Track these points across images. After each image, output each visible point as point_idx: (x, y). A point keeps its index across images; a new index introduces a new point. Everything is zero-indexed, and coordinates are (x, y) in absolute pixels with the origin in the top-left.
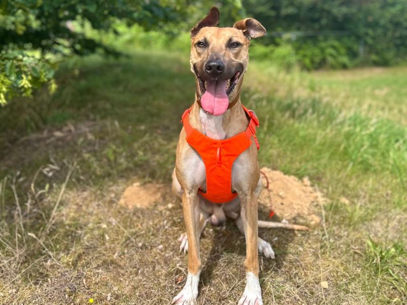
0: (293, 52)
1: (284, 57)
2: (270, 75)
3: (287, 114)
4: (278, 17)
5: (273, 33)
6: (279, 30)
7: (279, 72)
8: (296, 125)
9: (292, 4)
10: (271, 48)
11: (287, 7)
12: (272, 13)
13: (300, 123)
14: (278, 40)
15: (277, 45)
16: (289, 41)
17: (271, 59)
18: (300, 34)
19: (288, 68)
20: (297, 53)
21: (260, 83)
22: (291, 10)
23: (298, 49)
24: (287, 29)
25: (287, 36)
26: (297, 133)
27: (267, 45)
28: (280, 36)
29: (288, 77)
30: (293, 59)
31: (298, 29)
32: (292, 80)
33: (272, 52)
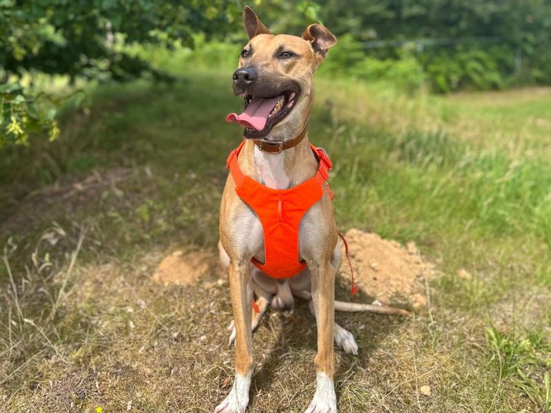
0: (419, 68)
1: (405, 76)
2: (384, 100)
4: (398, 19)
5: (392, 42)
6: (401, 37)
7: (397, 96)
8: (408, 170)
10: (389, 62)
11: (411, 5)
12: (391, 15)
13: (412, 167)
14: (398, 52)
15: (397, 57)
17: (387, 78)
18: (428, 42)
19: (411, 89)
20: (426, 70)
21: (371, 112)
22: (417, 10)
23: (426, 65)
24: (412, 36)
25: (409, 45)
26: (407, 180)
27: (383, 59)
28: (400, 45)
29: (411, 104)
30: (420, 78)
31: (427, 35)
32: (416, 108)
33: (388, 68)
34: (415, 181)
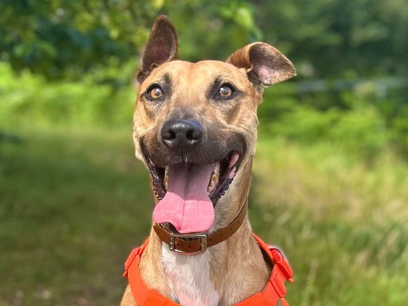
0: (380, 122)
1: (360, 135)
2: (331, 174)
3: (361, 257)
4: (345, 48)
5: (337, 83)
6: (350, 75)
8: (383, 280)
9: (375, 18)
10: (332, 114)
11: (364, 25)
12: (334, 39)
13: (390, 276)
14: (347, 98)
15: (345, 107)
16: (371, 99)
17: (333, 140)
18: (394, 82)
19: (370, 156)
20: (389, 125)
21: (311, 192)
22: (373, 32)
23: (390, 117)
24: (367, 73)
25: (365, 87)
26: (384, 297)
27: (323, 109)
28: (350, 88)
29: (370, 179)
30: (381, 138)
31: (392, 72)
32: (379, 183)
33: (334, 122)
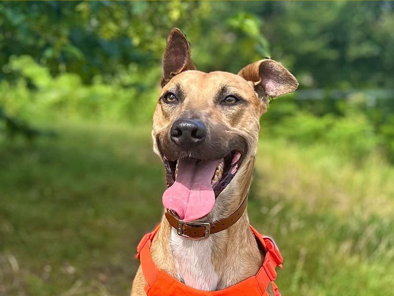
0: (370, 128)
1: (351, 139)
2: (324, 172)
3: (346, 246)
4: (342, 62)
5: (333, 93)
6: (345, 86)
7: (341, 166)
8: (364, 268)
9: (368, 37)
10: (328, 120)
11: (359, 43)
12: (332, 55)
13: (370, 264)
14: (341, 106)
15: (339, 114)
16: (363, 108)
17: (327, 142)
18: (383, 94)
19: (359, 158)
20: (377, 131)
21: (306, 187)
22: (366, 49)
23: (378, 125)
24: (360, 84)
25: (357, 97)
26: (364, 283)
27: (320, 115)
28: (344, 97)
29: (359, 178)
30: (370, 142)
31: (381, 85)
32: (366, 182)
33: (329, 127)
34: (374, 283)
